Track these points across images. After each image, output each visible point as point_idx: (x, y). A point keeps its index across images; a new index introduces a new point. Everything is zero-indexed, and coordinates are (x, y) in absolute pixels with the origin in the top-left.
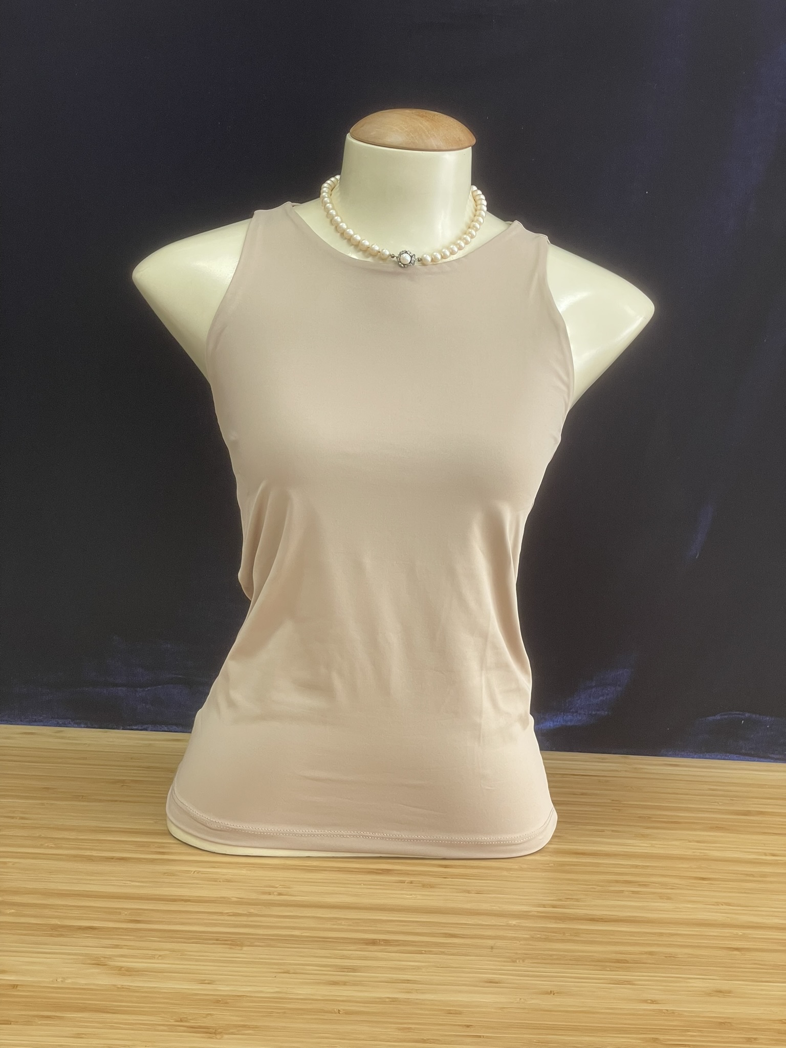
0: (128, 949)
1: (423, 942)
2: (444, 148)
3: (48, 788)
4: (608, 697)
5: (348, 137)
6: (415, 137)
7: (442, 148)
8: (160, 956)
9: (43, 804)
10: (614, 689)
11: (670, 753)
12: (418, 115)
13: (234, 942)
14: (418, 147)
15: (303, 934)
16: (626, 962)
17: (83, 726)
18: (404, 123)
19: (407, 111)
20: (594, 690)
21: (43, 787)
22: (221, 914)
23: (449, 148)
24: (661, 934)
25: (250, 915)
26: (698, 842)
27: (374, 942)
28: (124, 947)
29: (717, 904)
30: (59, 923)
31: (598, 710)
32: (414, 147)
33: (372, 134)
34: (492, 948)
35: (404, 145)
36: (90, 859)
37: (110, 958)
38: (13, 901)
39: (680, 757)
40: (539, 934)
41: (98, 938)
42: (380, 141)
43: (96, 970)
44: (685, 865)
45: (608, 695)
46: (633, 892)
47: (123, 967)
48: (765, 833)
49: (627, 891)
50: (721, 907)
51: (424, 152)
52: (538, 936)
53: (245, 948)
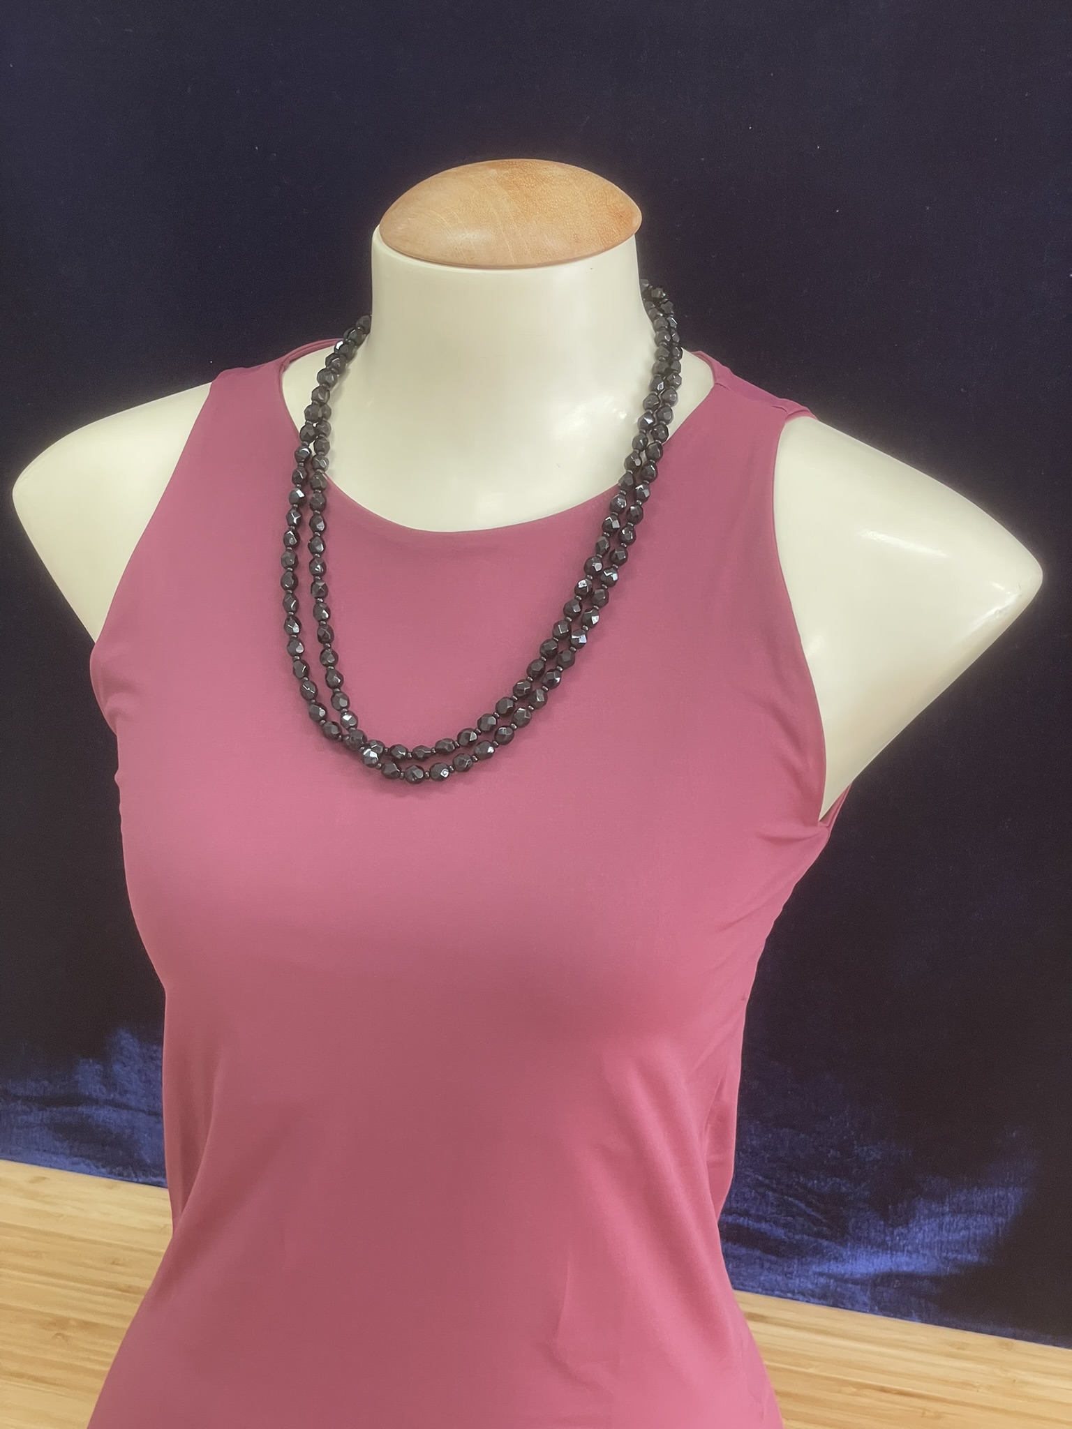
20: (947, 1219)
35: (449, 257)
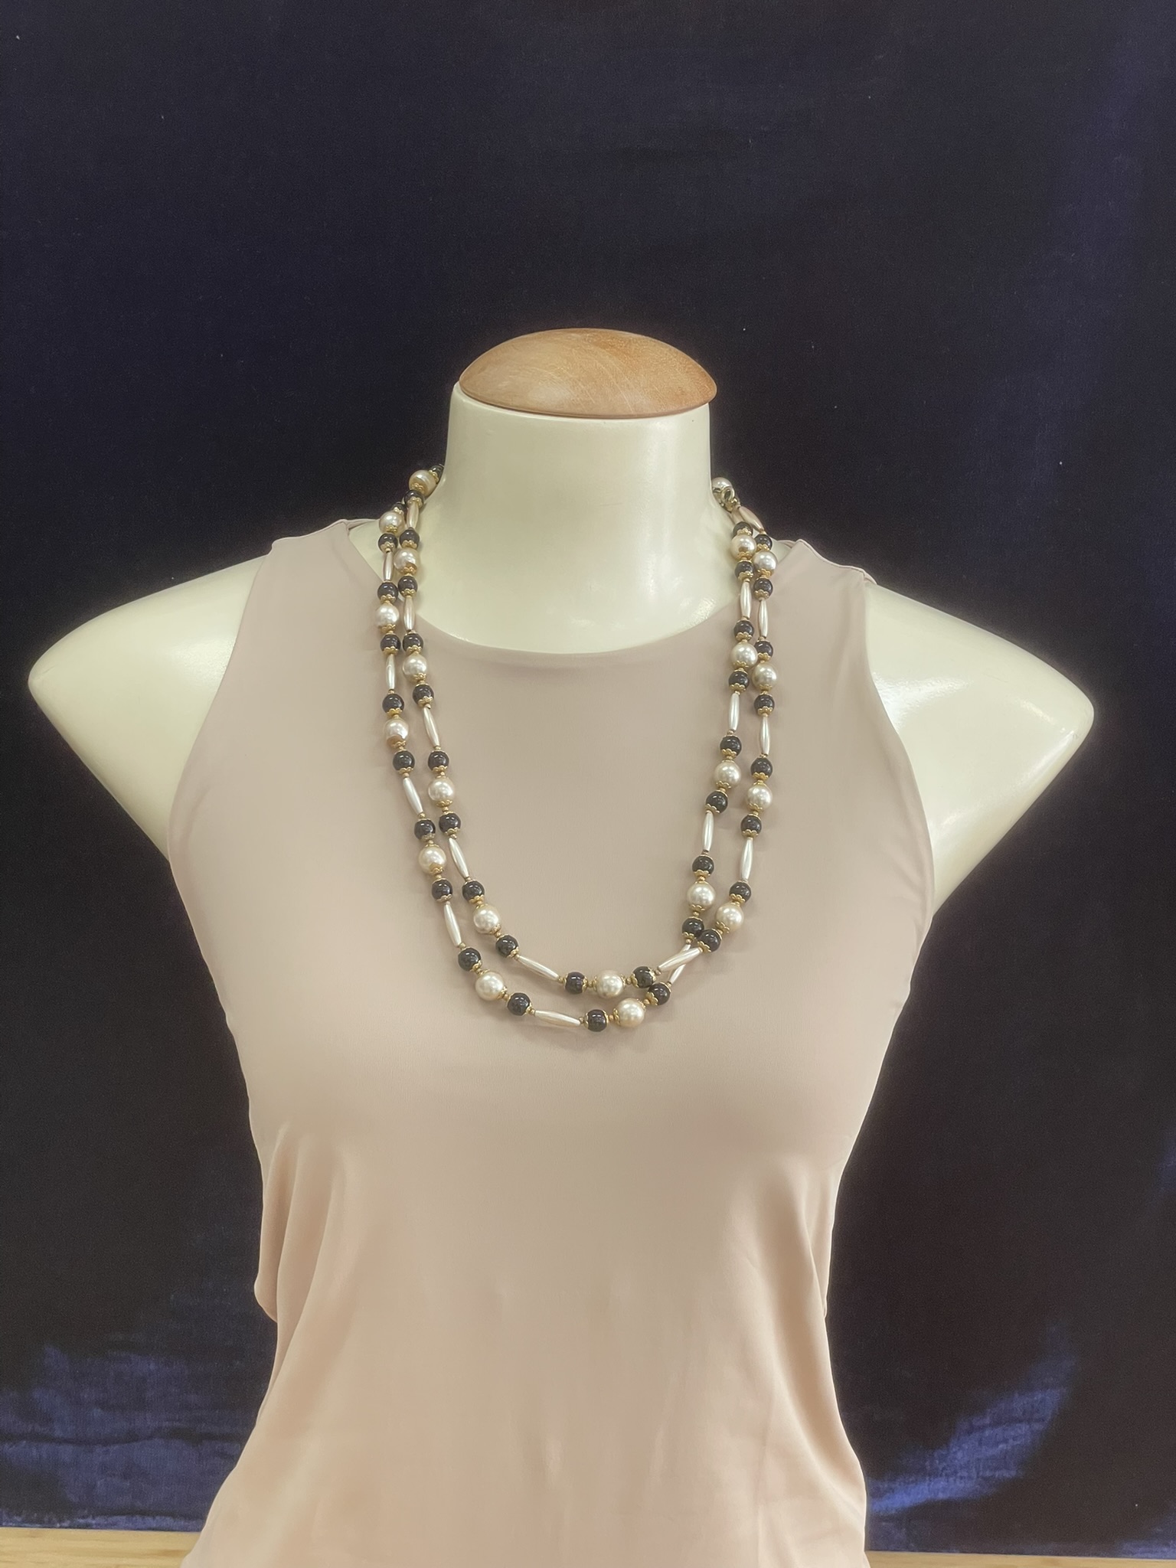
2: (650, 412)
4: (1016, 1443)
5: (457, 392)
6: (589, 390)
7: (645, 412)
10: (1028, 1426)
11: (1140, 1550)
12: (596, 344)
14: (594, 412)
18: (565, 362)
19: (573, 335)
23: (660, 411)
31: (997, 1469)
32: (586, 412)
33: (500, 385)
35: (566, 409)
39: (1159, 1558)
42: (516, 402)
45: (1014, 1439)
51: (607, 421)
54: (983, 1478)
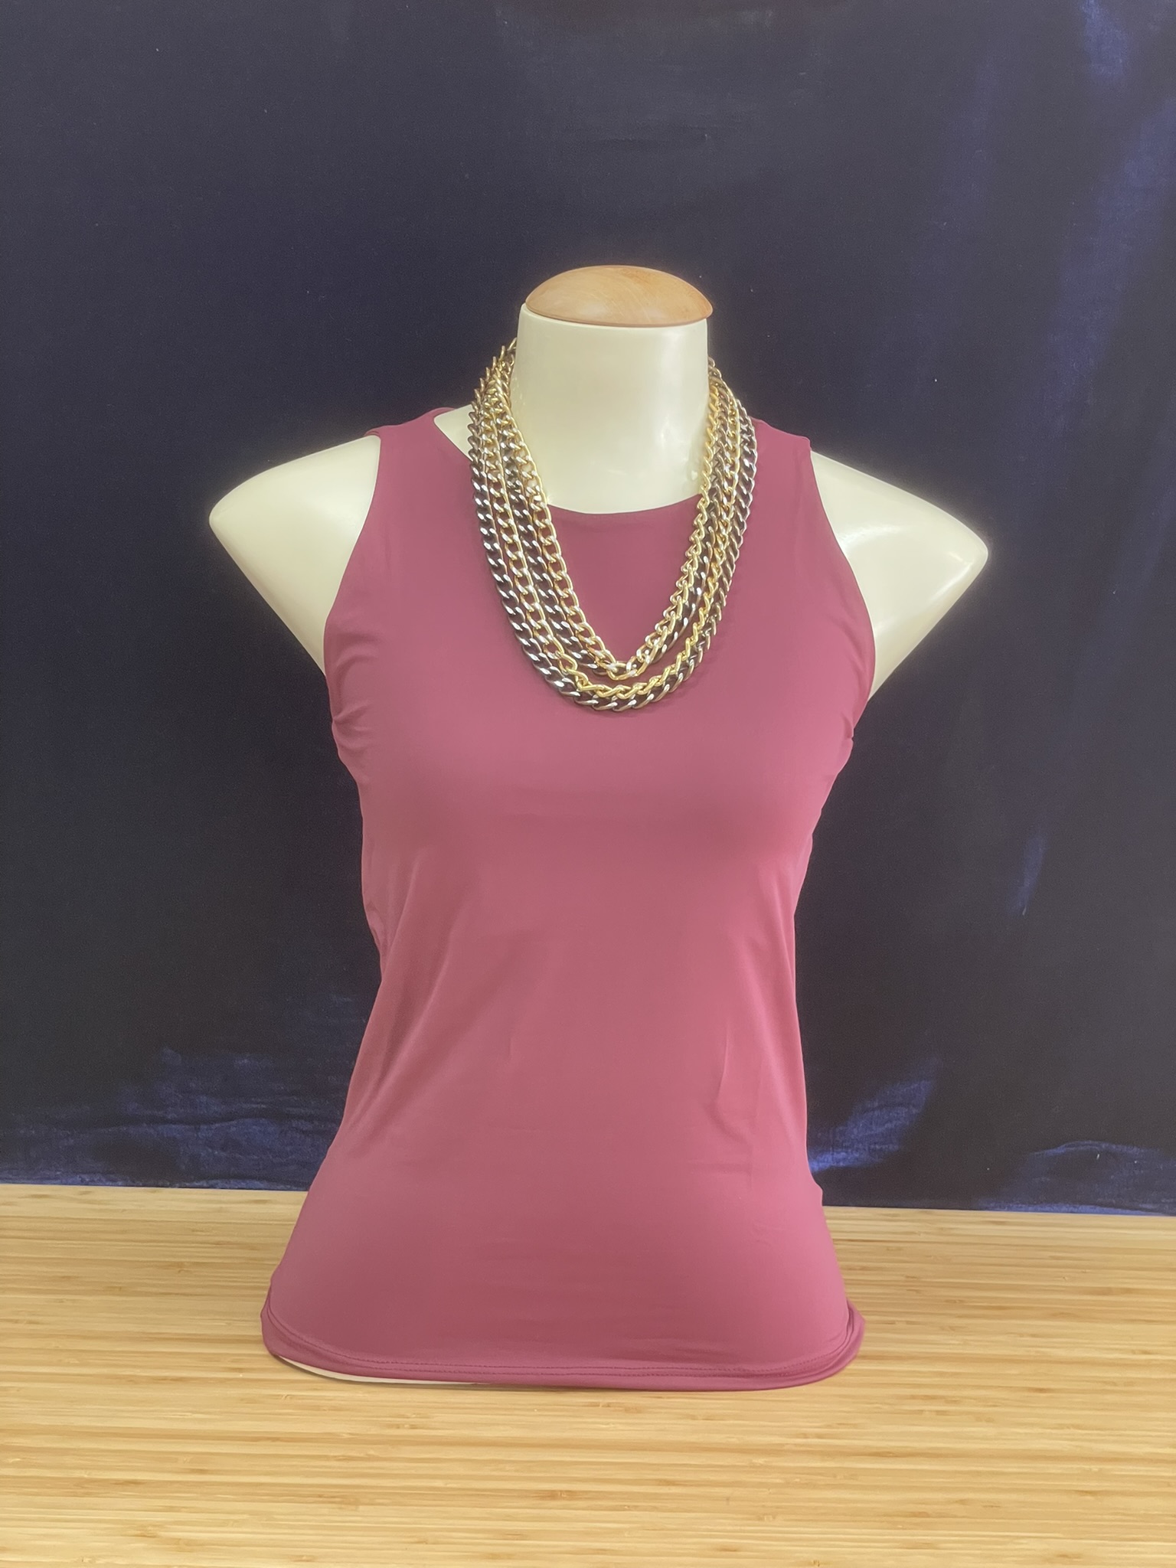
0: (187, 1512)
1: (626, 1493)
2: (663, 322)
3: (69, 1278)
4: (898, 1123)
5: (523, 308)
6: (621, 307)
8: (236, 1521)
9: (61, 1301)
10: (907, 1110)
11: (992, 1205)
12: (625, 274)
13: (347, 1499)
14: (624, 322)
15: (448, 1486)
16: (927, 1515)
17: (120, 1183)
18: (603, 287)
20: (876, 1113)
21: (63, 1275)
22: (327, 1458)
24: (978, 1473)
25: (369, 1458)
26: (1033, 1336)
27: (552, 1495)
28: (185, 1510)
29: (1061, 1427)
30: (86, 1476)
31: (884, 1143)
33: (555, 304)
34: (728, 1499)
36: (132, 1381)
37: (161, 1526)
38: (18, 1445)
39: (1008, 1210)
40: (797, 1478)
41: (145, 1497)
43: (140, 1545)
44: (1014, 1370)
45: (897, 1120)
46: (938, 1412)
47: (180, 1539)
48: (1133, 1321)
49: (930, 1411)
50: (1067, 1431)
52: (798, 1480)
53: (361, 1508)
54: (874, 1150)
